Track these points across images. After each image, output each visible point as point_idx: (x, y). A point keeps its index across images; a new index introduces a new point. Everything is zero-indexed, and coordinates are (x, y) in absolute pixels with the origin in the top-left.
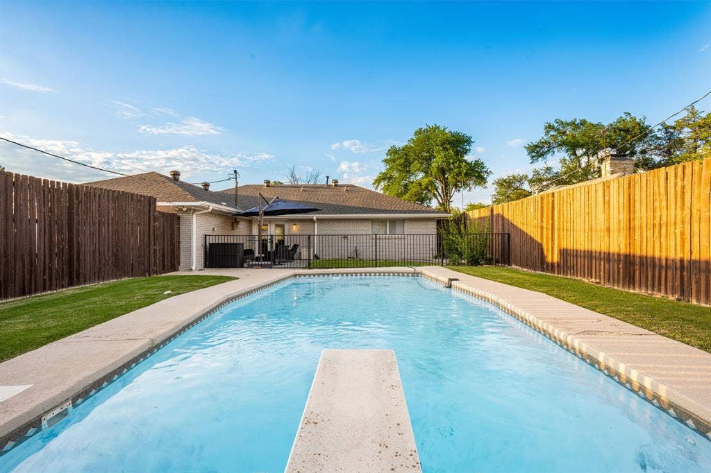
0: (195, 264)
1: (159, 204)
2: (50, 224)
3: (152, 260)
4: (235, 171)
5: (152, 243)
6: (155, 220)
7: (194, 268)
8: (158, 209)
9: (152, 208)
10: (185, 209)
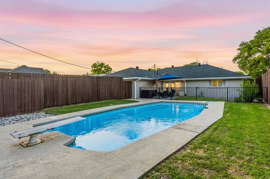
0: (136, 97)
1: (124, 78)
2: (93, 86)
3: (122, 95)
4: (155, 65)
5: (121, 90)
6: (123, 83)
7: (135, 98)
8: (123, 80)
9: (121, 80)
10: (132, 80)
